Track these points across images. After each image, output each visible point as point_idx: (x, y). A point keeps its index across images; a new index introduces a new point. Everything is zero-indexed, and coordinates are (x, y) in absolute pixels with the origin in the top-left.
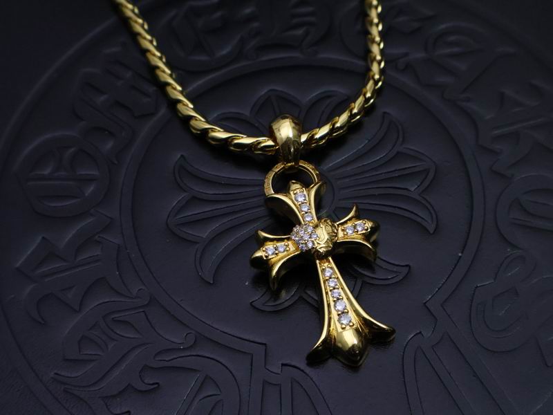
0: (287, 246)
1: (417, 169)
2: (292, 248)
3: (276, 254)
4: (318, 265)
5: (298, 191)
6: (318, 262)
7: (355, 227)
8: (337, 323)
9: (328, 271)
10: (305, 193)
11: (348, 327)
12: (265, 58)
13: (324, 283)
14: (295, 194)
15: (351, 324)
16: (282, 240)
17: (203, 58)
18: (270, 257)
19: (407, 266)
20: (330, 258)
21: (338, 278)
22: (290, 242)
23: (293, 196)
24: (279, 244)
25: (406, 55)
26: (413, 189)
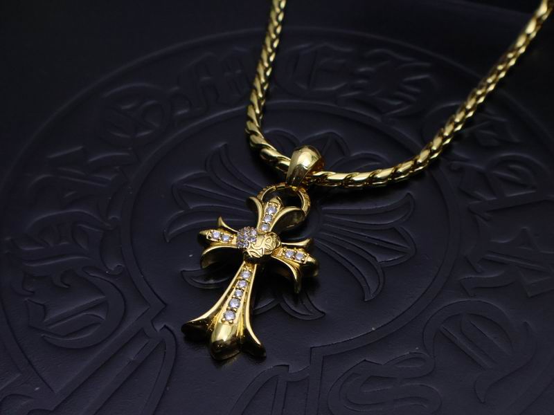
0: (233, 238)
1: (398, 249)
2: (234, 242)
3: (218, 240)
4: (243, 265)
5: (274, 204)
6: (244, 263)
7: (295, 254)
8: (222, 316)
9: (247, 274)
10: (278, 209)
11: (227, 323)
12: (348, 109)
13: (236, 281)
14: (269, 205)
15: (231, 322)
16: (232, 233)
17: (304, 87)
18: (212, 239)
19: (323, 313)
20: (256, 265)
21: (249, 283)
22: (235, 237)
23: (267, 206)
24: (227, 234)
25: (466, 160)
26: (379, 260)
